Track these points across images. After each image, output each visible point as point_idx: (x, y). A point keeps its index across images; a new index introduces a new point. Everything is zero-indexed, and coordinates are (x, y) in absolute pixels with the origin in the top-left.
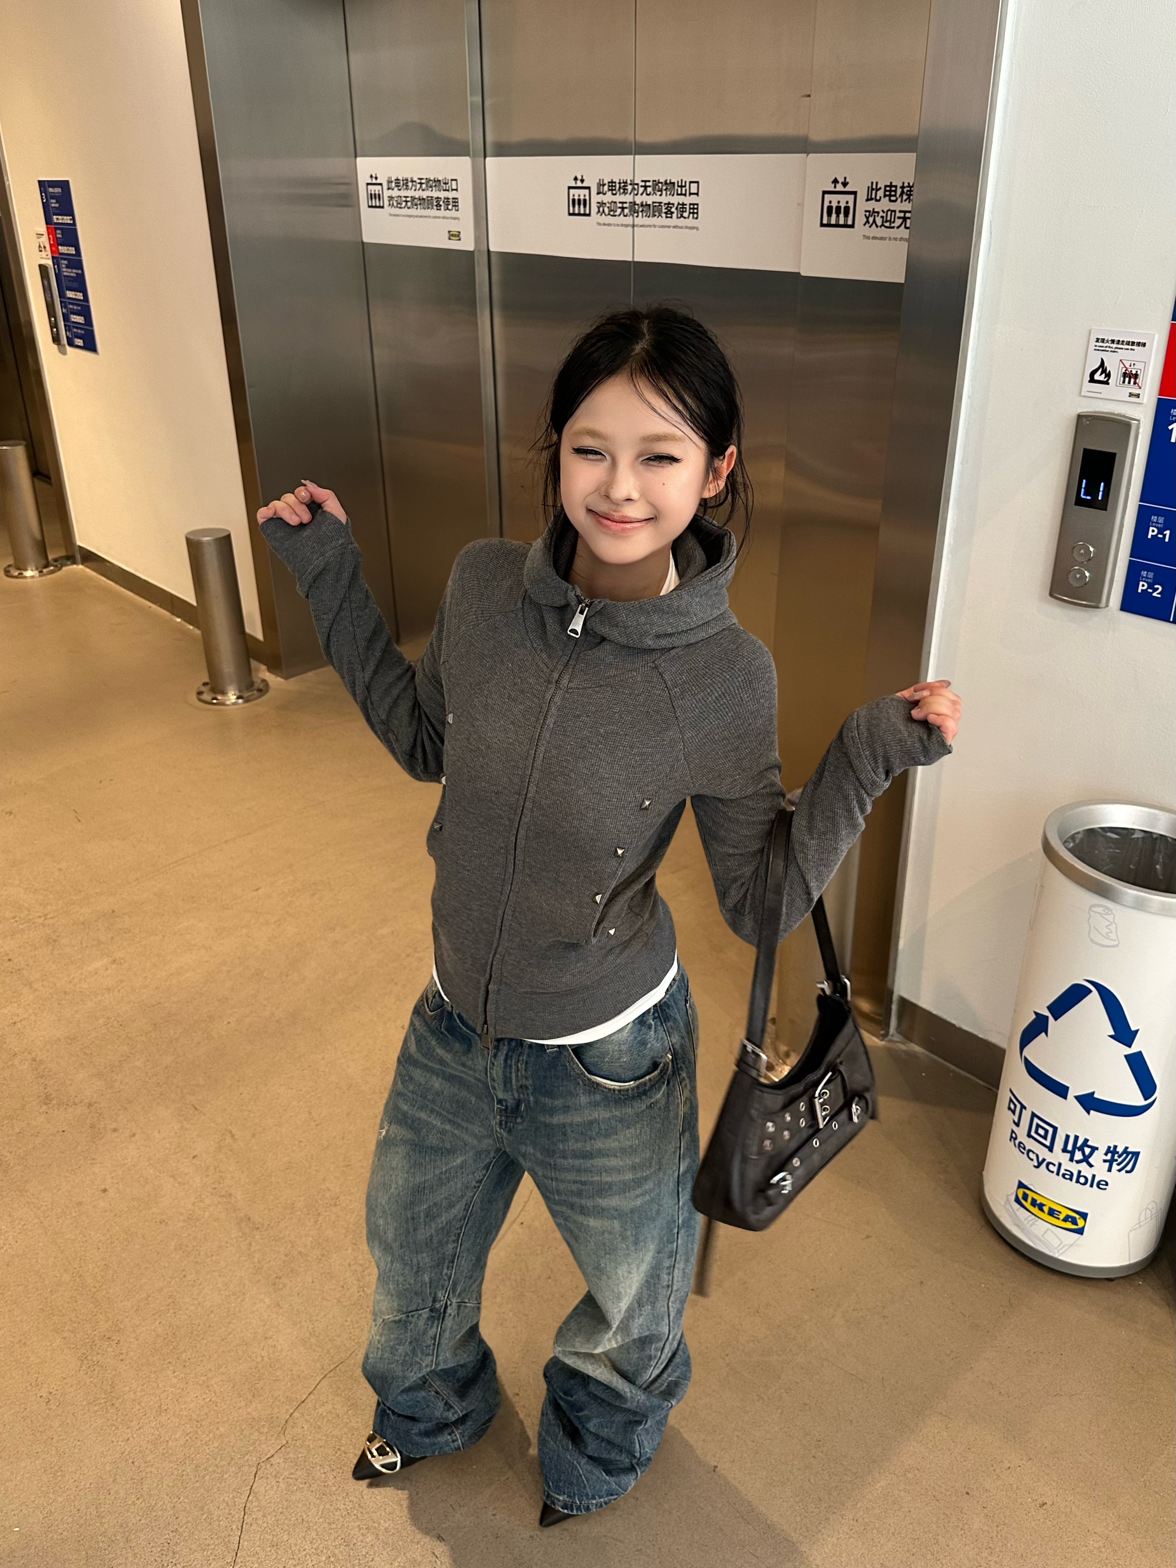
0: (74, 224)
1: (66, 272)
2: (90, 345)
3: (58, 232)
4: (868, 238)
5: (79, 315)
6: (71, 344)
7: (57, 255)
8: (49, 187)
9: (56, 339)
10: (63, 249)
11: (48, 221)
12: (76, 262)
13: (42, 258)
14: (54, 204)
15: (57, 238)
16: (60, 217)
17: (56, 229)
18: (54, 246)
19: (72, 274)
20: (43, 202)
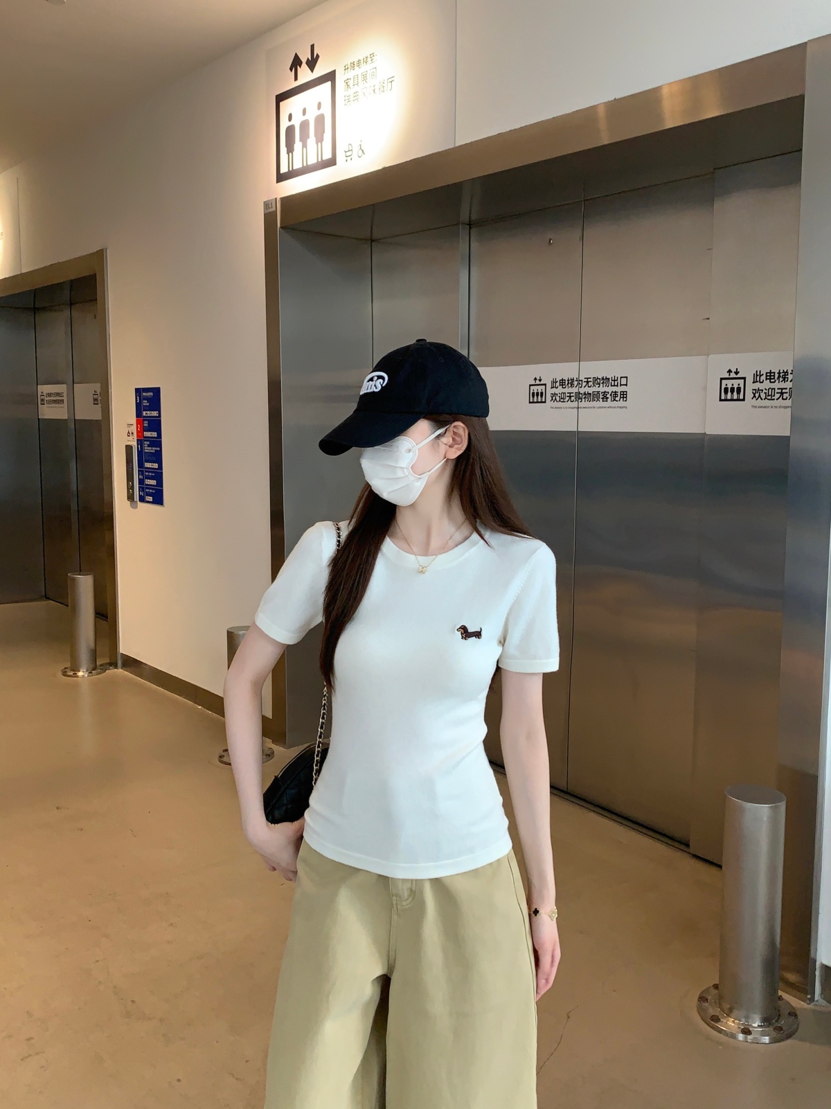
0: (160, 416)
1: (147, 449)
2: (158, 500)
3: (146, 422)
4: (756, 407)
5: (152, 479)
6: (142, 500)
7: (143, 439)
8: (143, 392)
9: (130, 497)
10: (147, 434)
11: (139, 414)
13: (129, 441)
14: (145, 403)
15: (143, 426)
16: (149, 412)
17: (144, 420)
18: (140, 432)
19: (152, 451)
20: (137, 402)
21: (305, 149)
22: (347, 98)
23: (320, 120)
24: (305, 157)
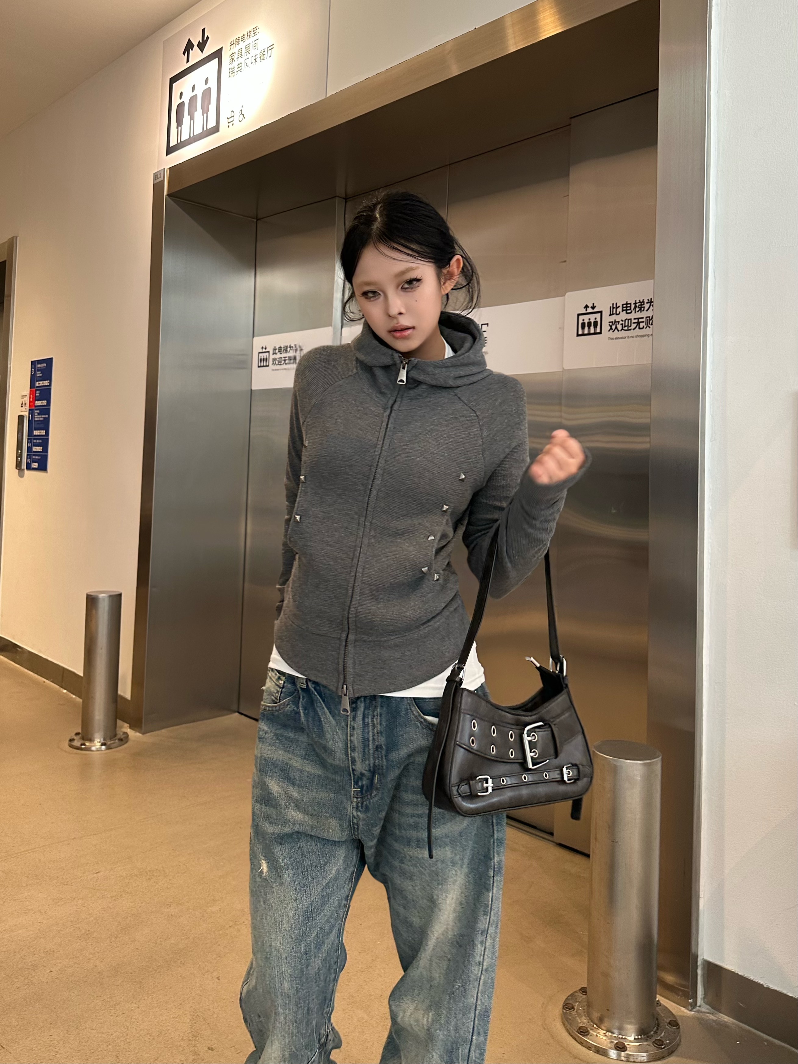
0: (50, 385)
1: (37, 418)
2: (43, 467)
3: (38, 392)
4: (612, 339)
5: (39, 446)
6: (29, 467)
7: (34, 408)
8: (38, 364)
9: (18, 465)
10: (38, 403)
11: (32, 385)
12: (46, 411)
13: (22, 411)
14: (39, 374)
15: (35, 396)
16: (41, 382)
17: (36, 390)
18: (32, 403)
19: (41, 419)
20: (31, 374)
21: (192, 121)
22: (231, 70)
23: (207, 92)
24: (192, 128)
